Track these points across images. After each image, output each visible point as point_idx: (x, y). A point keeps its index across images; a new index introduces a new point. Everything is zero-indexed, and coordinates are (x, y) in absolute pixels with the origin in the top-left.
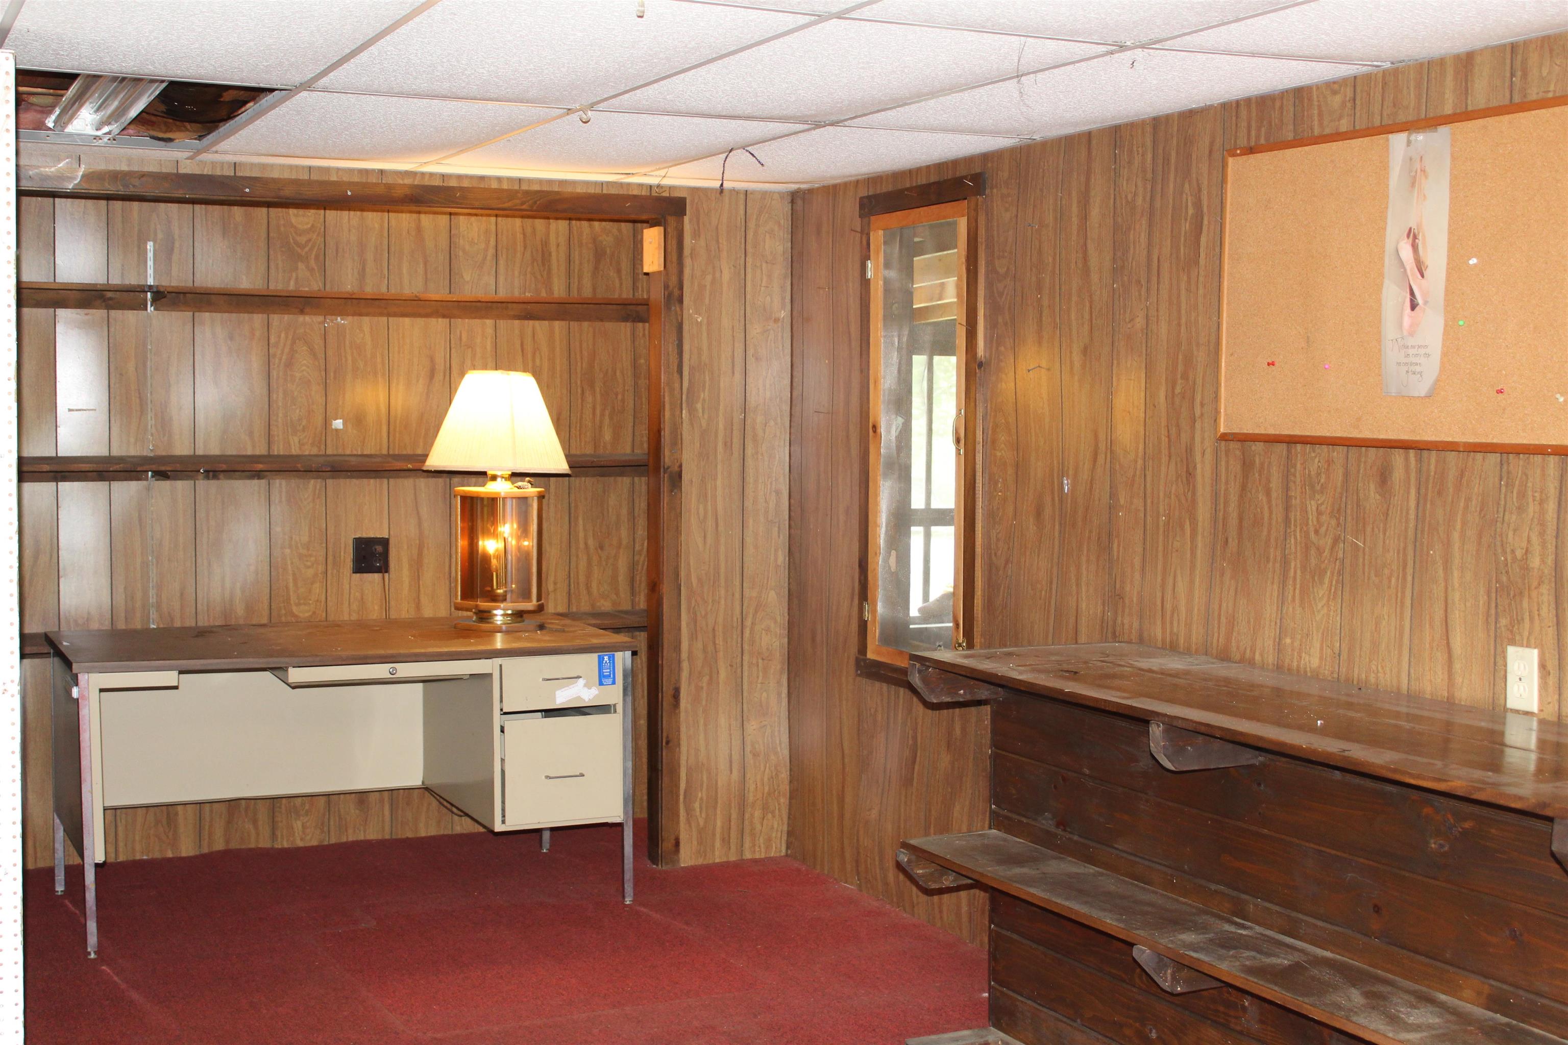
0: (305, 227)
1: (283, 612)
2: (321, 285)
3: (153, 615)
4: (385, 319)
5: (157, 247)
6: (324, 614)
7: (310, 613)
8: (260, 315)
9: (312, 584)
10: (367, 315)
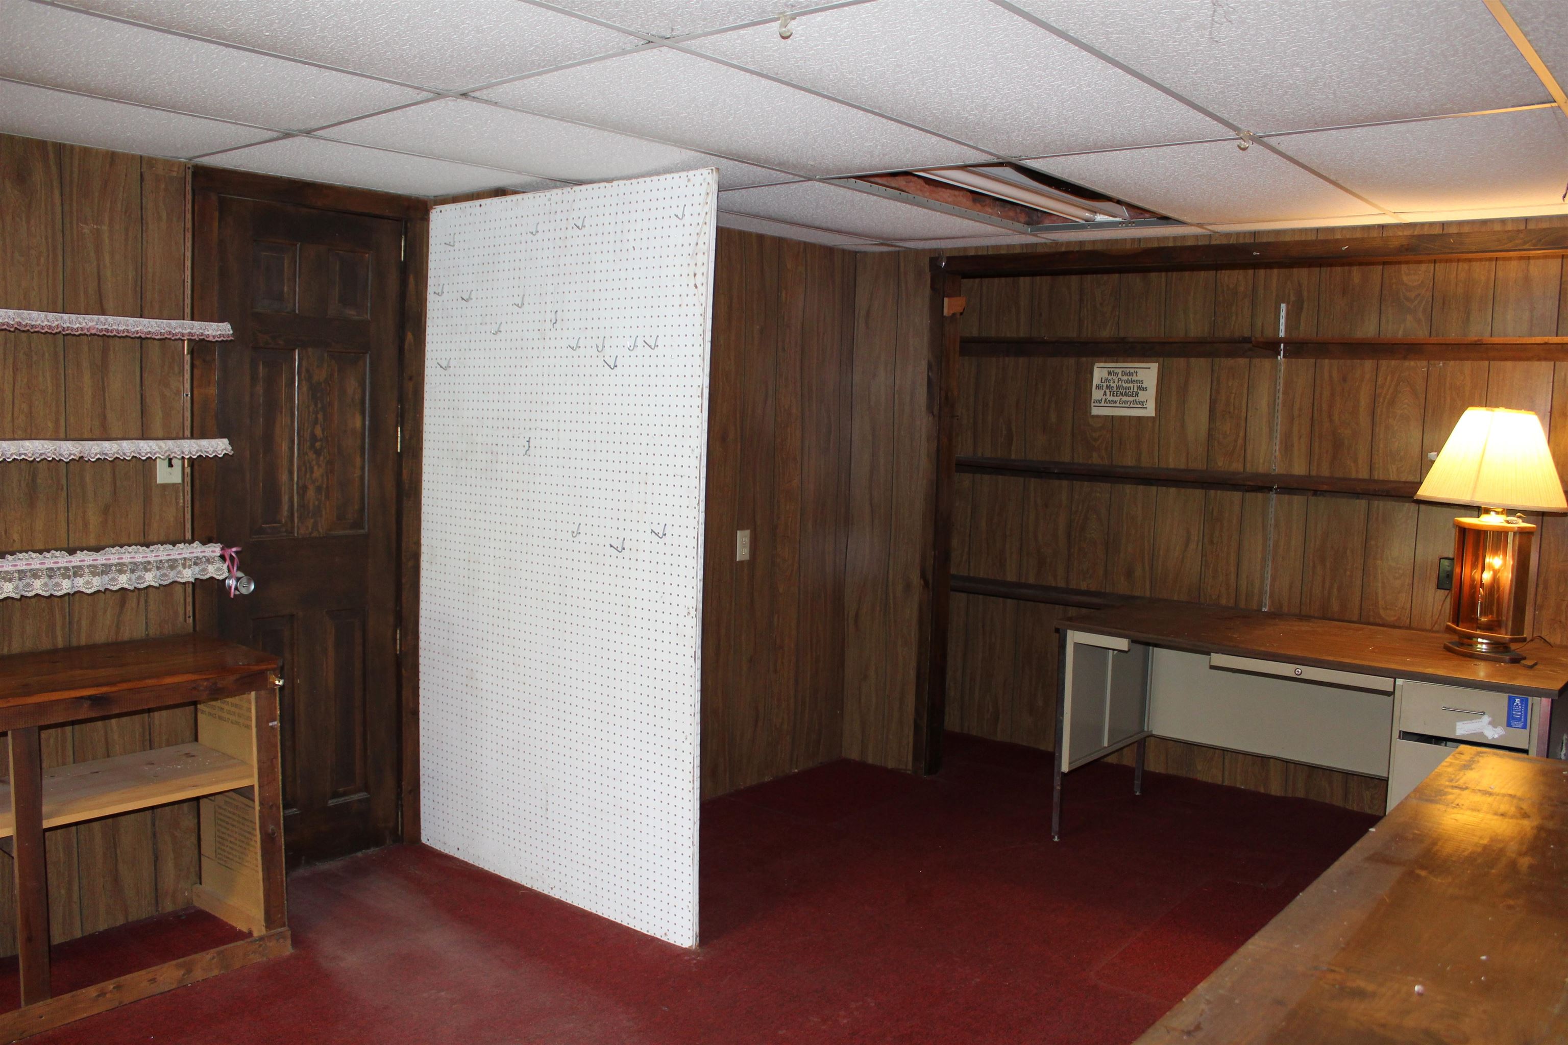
0: (1416, 284)
1: (1371, 613)
2: (1427, 333)
3: (1267, 601)
4: (1487, 363)
5: (1290, 307)
6: (1408, 621)
7: (1395, 618)
8: (1371, 361)
9: (1399, 593)
10: (1467, 359)
